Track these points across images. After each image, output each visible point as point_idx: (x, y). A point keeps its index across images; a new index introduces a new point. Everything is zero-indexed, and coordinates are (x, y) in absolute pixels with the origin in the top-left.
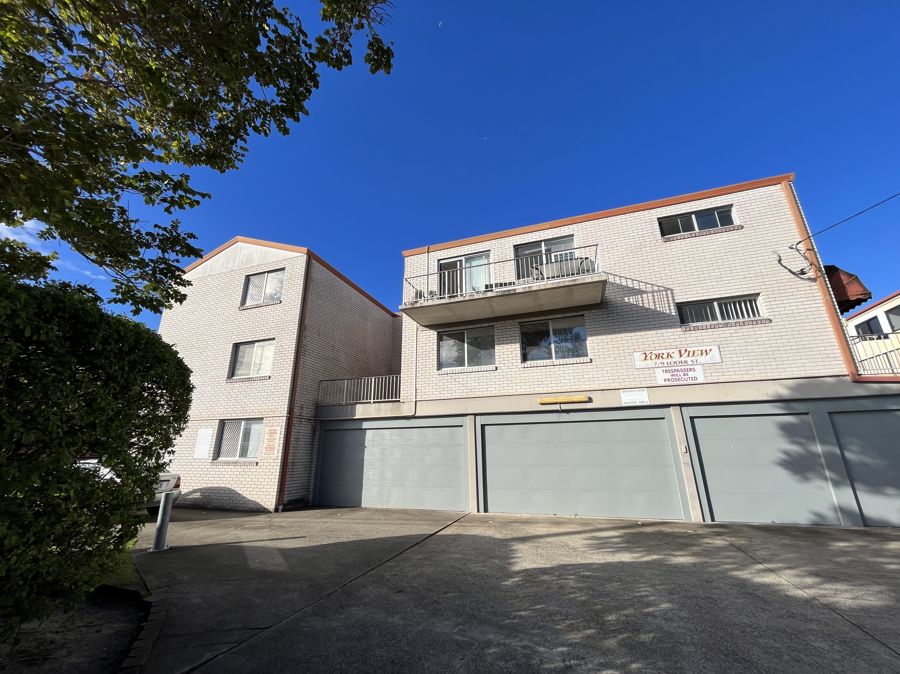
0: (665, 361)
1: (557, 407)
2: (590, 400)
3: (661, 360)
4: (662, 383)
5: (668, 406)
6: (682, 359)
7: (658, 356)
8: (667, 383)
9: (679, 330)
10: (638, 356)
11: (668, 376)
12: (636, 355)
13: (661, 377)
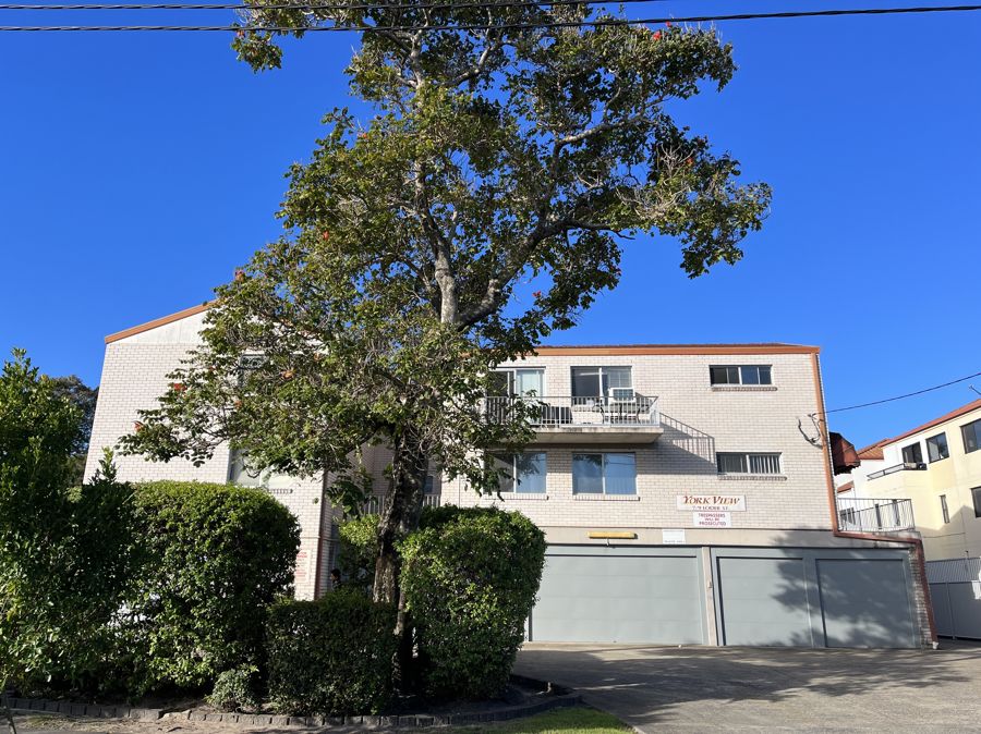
0: (702, 506)
1: (605, 542)
2: (636, 537)
3: (698, 505)
4: (697, 525)
5: (700, 546)
6: (716, 505)
7: (696, 501)
8: (702, 526)
9: (716, 477)
10: (680, 499)
11: (703, 519)
12: (679, 497)
13: (697, 520)
